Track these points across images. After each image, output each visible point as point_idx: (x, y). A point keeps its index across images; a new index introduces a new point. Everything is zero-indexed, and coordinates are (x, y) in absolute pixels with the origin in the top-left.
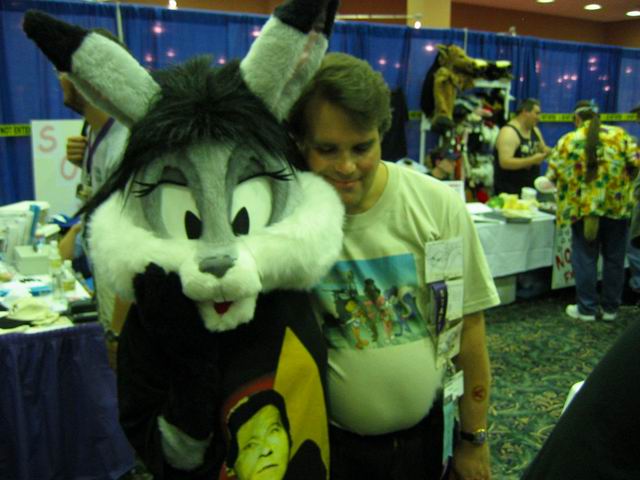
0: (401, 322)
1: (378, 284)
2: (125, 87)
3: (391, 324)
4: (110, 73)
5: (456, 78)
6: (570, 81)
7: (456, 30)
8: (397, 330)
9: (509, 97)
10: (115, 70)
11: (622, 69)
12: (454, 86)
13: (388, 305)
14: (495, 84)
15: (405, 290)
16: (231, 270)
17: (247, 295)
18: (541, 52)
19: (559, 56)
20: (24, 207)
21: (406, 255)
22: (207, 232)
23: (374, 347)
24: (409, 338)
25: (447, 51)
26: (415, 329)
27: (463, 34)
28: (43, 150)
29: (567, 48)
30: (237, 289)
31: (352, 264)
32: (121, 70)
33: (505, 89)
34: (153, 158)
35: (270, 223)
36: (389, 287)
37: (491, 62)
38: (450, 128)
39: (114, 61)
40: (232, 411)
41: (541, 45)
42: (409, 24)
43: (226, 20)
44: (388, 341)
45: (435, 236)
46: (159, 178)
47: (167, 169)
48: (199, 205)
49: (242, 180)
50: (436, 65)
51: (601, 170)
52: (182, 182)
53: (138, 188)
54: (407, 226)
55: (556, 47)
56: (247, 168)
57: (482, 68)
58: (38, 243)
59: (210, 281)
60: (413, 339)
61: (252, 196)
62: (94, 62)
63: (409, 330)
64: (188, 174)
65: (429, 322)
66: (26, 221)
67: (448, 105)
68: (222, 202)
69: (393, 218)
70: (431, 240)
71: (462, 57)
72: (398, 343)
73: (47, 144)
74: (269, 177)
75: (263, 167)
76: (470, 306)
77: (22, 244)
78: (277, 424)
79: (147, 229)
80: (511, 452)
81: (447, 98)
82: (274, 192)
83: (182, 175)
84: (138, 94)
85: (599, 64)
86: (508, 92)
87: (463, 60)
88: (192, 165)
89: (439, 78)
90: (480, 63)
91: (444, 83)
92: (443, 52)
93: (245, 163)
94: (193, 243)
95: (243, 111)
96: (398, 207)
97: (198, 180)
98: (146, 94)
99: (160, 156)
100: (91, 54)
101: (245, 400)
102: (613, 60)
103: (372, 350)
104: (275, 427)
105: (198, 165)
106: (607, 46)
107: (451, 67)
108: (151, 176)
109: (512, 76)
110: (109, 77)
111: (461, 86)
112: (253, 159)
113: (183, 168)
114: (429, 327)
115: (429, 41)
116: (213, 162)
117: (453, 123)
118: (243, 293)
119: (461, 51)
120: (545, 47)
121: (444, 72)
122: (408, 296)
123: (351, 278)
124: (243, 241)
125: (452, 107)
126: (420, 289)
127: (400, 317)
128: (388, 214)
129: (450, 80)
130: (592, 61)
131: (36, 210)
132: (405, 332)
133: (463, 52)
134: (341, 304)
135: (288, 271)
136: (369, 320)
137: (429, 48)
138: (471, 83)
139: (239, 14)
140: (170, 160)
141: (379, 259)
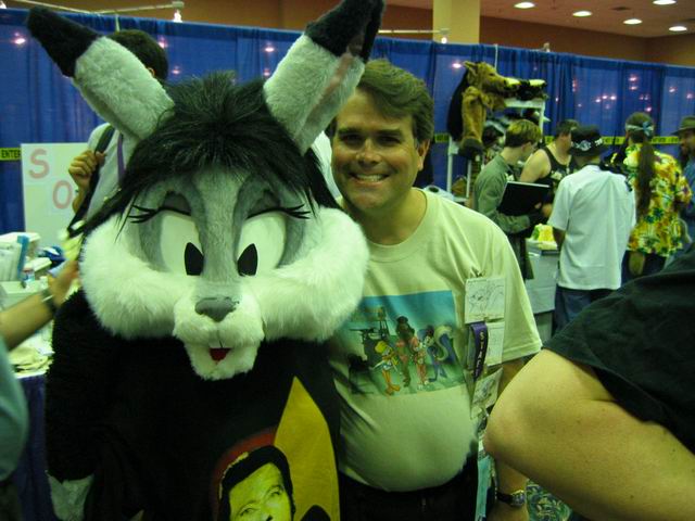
0: (436, 366)
1: (412, 323)
2: (132, 99)
3: (425, 368)
4: (117, 83)
5: (486, 98)
6: (608, 101)
7: (486, 46)
8: (432, 374)
9: (543, 119)
10: (123, 80)
11: (665, 87)
12: (484, 106)
13: (422, 346)
14: (529, 104)
15: (442, 330)
16: (231, 314)
17: (247, 344)
18: (578, 69)
19: (599, 74)
20: (12, 238)
21: (443, 292)
22: (208, 269)
23: (406, 393)
24: (443, 383)
25: (476, 68)
26: (451, 375)
27: (494, 49)
28: (34, 175)
29: (606, 66)
30: (236, 336)
31: (384, 299)
32: (130, 81)
33: (539, 110)
34: (156, 181)
35: (280, 265)
36: (424, 327)
37: (525, 80)
38: (480, 152)
39: (123, 69)
40: (230, 466)
41: (578, 62)
42: (435, 39)
43: (235, 35)
44: (421, 386)
45: (476, 272)
46: (161, 204)
47: (170, 194)
48: (203, 238)
49: (252, 215)
50: (464, 84)
51: (652, 204)
52: (186, 211)
53: (136, 212)
54: (446, 260)
55: (594, 65)
56: (259, 201)
57: (514, 86)
58: (27, 278)
59: (207, 324)
60: (448, 385)
61: (263, 233)
62: (100, 69)
63: (444, 375)
64: (193, 203)
65: (466, 367)
66: (14, 254)
67: (477, 127)
68: (228, 238)
69: (430, 250)
70: (472, 276)
71: (492, 75)
72: (433, 389)
73: (39, 169)
74: (284, 213)
75: (278, 202)
76: (511, 352)
77: (9, 280)
78: (279, 486)
79: (143, 259)
80: (548, 508)
81: (476, 121)
82: (288, 231)
83: (187, 204)
84: (147, 108)
85: (641, 83)
86: (542, 113)
87: (493, 78)
88: (197, 193)
89: (467, 98)
90: (512, 81)
91: (472, 102)
92: (471, 69)
93: (257, 196)
94: (193, 279)
95: (260, 137)
96: (437, 239)
97: (203, 210)
98: (155, 108)
99: (164, 179)
100: (97, 60)
101: (245, 456)
102: (655, 79)
103: (403, 397)
104: (276, 490)
105: (204, 193)
106: (649, 63)
107: (480, 86)
108: (151, 201)
109: (547, 96)
110: (116, 87)
111: (491, 106)
112: (267, 192)
113: (187, 195)
114: (465, 372)
115: (458, 59)
116: (222, 192)
117: (484, 148)
118: (242, 341)
119: (490, 69)
120: (582, 64)
121: (473, 91)
122: (445, 336)
123: (382, 316)
124: (248, 282)
125: (481, 130)
126: (459, 331)
127: (434, 360)
128: (426, 246)
129: (479, 99)
130: (633, 79)
131: (24, 241)
132: (439, 377)
133: (493, 70)
134: (370, 345)
135: (296, 320)
136: (401, 362)
137: (457, 66)
138: (503, 104)
139: (250, 28)
140: (176, 185)
141: (414, 295)
